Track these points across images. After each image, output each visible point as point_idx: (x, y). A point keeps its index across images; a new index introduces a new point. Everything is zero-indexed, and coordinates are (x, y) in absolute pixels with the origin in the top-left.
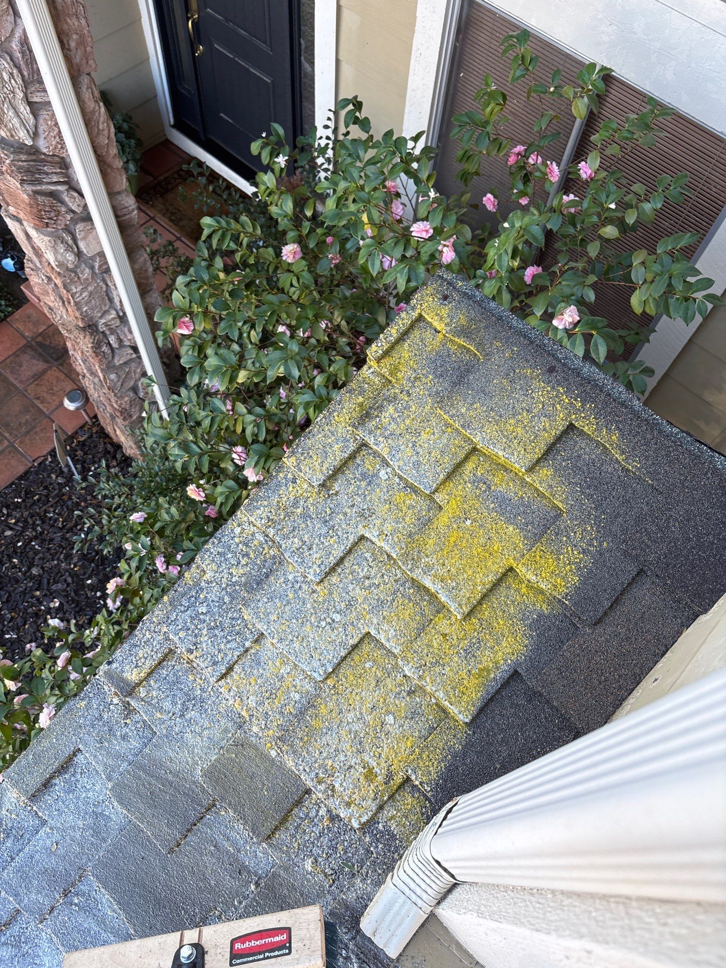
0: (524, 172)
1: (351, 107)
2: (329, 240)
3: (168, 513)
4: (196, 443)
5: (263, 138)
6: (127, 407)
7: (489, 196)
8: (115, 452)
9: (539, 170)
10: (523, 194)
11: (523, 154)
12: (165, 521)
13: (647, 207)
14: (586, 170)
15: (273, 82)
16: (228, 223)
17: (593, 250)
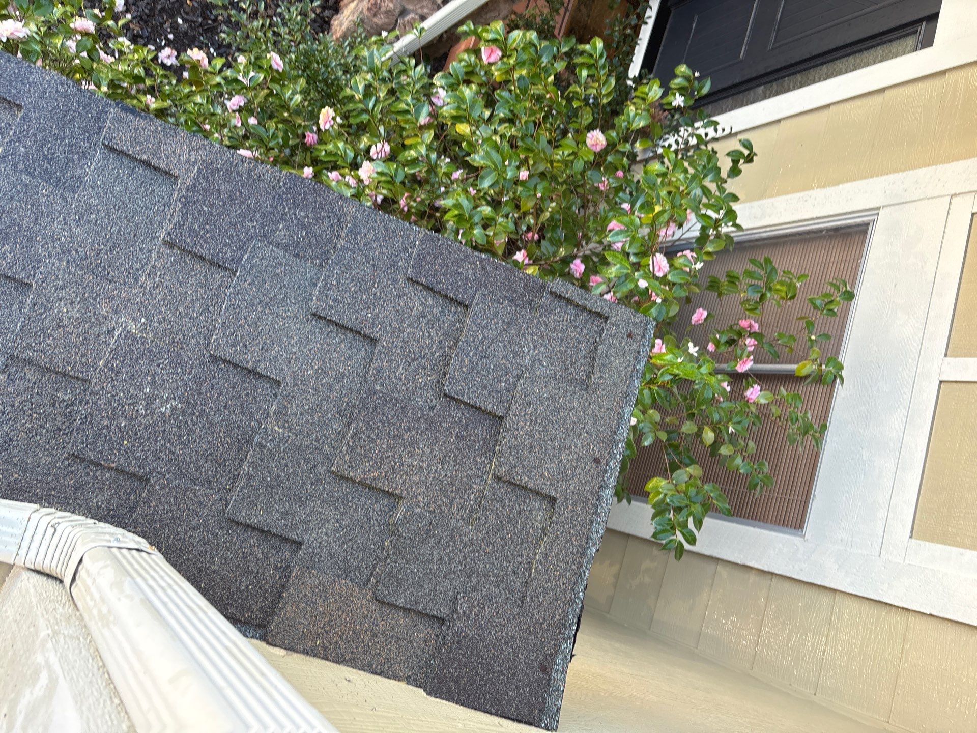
0: (736, 338)
1: (746, 152)
2: (620, 173)
3: (294, 93)
4: (377, 101)
5: (694, 74)
6: (383, 9)
7: (705, 314)
8: (330, 8)
9: (743, 350)
10: (717, 343)
11: (752, 332)
12: (284, 94)
13: (739, 461)
14: (754, 393)
15: (742, 61)
16: (604, 67)
17: (688, 427)
